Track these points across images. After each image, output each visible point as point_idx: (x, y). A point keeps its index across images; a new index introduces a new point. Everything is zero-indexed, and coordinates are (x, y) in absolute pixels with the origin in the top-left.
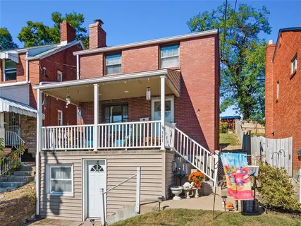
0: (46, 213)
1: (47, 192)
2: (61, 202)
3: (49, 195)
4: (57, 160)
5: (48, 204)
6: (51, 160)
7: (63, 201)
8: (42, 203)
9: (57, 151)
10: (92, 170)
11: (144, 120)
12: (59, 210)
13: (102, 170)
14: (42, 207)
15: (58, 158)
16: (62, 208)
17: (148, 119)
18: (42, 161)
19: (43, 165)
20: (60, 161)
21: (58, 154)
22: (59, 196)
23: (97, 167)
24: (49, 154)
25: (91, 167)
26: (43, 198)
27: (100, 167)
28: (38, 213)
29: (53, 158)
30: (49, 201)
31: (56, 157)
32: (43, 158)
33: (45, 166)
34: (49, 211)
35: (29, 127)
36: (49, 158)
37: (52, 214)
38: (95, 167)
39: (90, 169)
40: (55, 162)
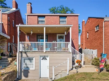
0: (21, 77)
1: (22, 68)
2: (29, 72)
3: (23, 69)
4: (27, 55)
5: (23, 73)
6: (24, 55)
7: (30, 72)
8: (19, 73)
9: (27, 52)
10: (42, 59)
11: (54, 42)
12: (28, 75)
13: (46, 59)
14: (19, 75)
15: (28, 55)
16: (29, 74)
17: (55, 41)
18: (20, 56)
19: (20, 57)
20: (28, 56)
21: (27, 53)
22: (28, 70)
23: (44, 58)
24: (23, 53)
25: (41, 58)
26: (20, 71)
27: (45, 58)
28: (18, 77)
29: (25, 55)
30: (23, 72)
31: (26, 54)
32: (20, 54)
33: (21, 58)
34: (23, 76)
35: (2, 41)
36: (23, 55)
37: (24, 77)
38: (43, 58)
39: (41, 59)
40: (26, 56)
